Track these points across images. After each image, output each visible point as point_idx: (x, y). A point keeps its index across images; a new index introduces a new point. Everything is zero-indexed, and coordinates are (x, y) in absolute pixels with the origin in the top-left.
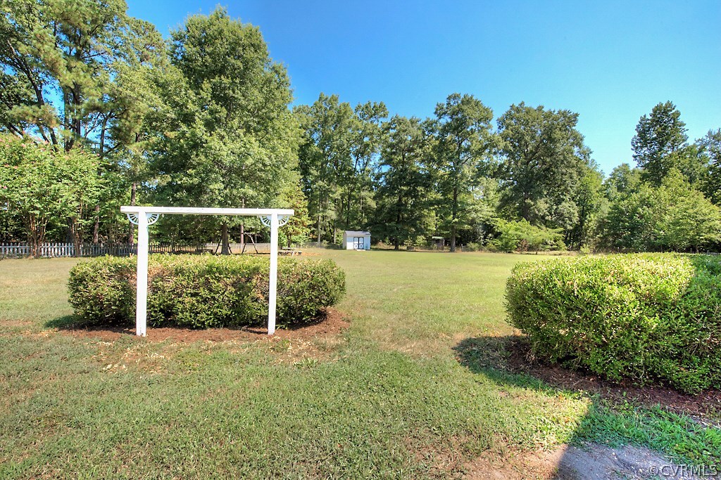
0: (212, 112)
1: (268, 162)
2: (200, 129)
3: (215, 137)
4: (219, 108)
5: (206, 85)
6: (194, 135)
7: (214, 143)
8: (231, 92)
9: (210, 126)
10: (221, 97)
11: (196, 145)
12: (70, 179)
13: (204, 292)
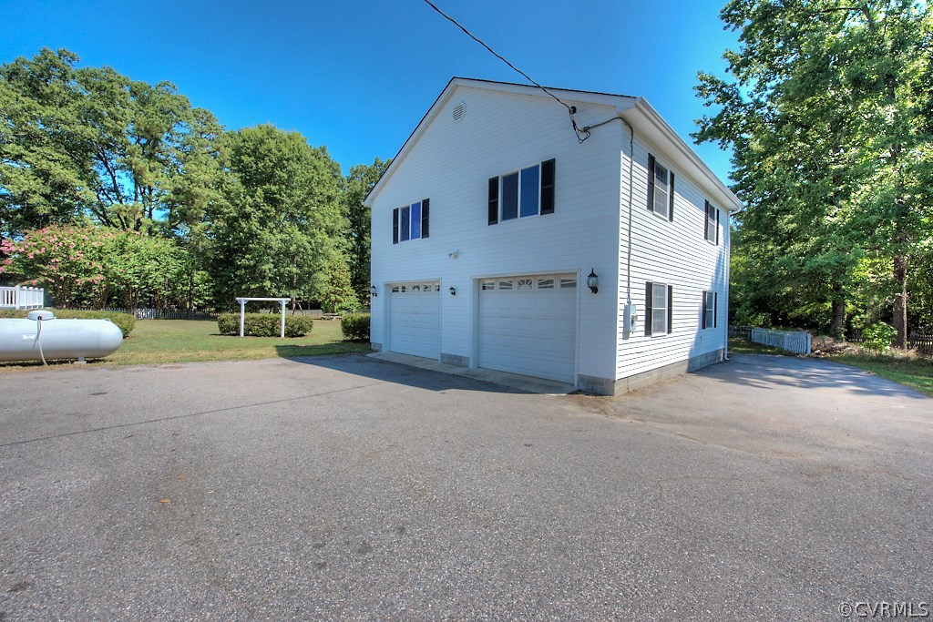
0: (264, 211)
1: (308, 246)
2: (255, 225)
3: (267, 231)
4: (269, 208)
5: (260, 191)
6: (250, 229)
7: (266, 234)
8: (278, 196)
9: (263, 223)
10: (271, 199)
11: (252, 236)
12: (157, 260)
13: (261, 325)
